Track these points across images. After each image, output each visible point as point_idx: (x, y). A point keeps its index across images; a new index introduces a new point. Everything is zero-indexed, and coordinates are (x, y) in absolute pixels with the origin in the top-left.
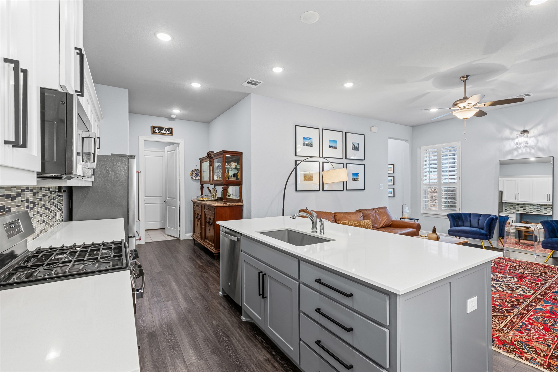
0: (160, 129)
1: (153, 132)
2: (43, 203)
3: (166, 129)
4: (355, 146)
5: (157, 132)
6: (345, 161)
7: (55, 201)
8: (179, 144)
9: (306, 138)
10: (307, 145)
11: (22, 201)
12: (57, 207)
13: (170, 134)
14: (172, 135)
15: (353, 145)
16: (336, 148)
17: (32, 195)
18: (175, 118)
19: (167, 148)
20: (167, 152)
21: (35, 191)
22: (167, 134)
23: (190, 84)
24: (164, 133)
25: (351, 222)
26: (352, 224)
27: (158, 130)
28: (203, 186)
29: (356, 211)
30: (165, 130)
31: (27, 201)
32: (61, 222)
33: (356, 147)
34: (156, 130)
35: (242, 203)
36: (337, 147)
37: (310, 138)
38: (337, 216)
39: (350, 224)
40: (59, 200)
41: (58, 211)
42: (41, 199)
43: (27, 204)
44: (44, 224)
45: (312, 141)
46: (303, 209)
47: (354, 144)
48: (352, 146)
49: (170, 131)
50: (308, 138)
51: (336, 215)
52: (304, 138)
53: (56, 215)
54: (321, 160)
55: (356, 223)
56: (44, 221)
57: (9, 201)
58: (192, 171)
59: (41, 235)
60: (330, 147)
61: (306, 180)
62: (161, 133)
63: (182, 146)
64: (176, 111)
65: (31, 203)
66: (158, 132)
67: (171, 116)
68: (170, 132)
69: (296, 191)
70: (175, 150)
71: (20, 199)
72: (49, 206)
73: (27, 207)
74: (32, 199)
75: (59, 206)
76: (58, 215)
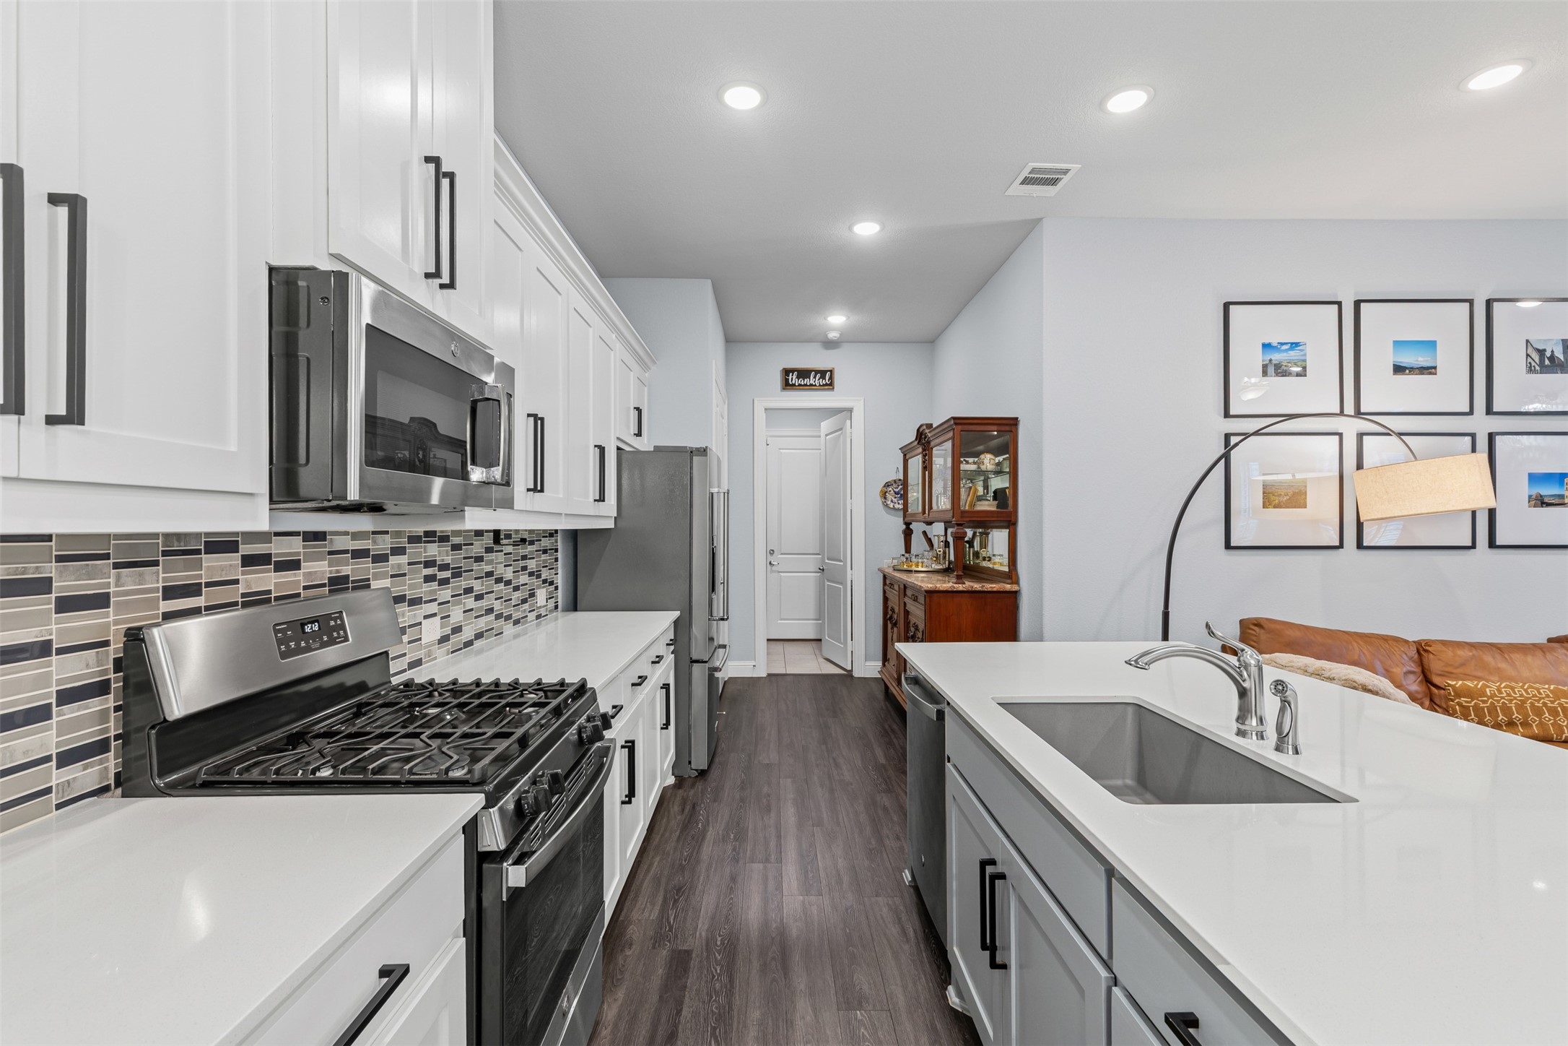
0: (804, 374)
1: (787, 385)
2: (488, 568)
3: (817, 372)
4: (1548, 354)
5: (794, 385)
6: (1482, 424)
7: (532, 565)
8: (850, 410)
9: (1275, 344)
10: (1281, 371)
11: (410, 564)
12: (539, 576)
13: (826, 385)
14: (833, 388)
15: (1530, 351)
16: (1430, 373)
17: (447, 551)
18: (838, 339)
19: (826, 426)
20: (826, 435)
21: (456, 540)
22: (820, 385)
23: (850, 228)
24: (811, 385)
25: (1513, 688)
26: (1521, 695)
27: (798, 377)
28: (911, 527)
29: (1550, 640)
30: (815, 377)
31: (428, 564)
32: (551, 611)
33: (1552, 358)
34: (793, 378)
35: (1017, 582)
36: (1435, 368)
37: (1292, 344)
38: (1431, 656)
39: (1509, 695)
40: (545, 561)
41: (539, 587)
42: (479, 559)
43: (429, 571)
44: (492, 617)
45: (1305, 355)
46: (1256, 619)
47: (1541, 348)
48: (1528, 355)
49: (826, 379)
50: (1282, 344)
51: (1426, 651)
52: (1267, 347)
53: (532, 595)
54: (1351, 427)
55: (1548, 696)
56: (490, 611)
57: (366, 564)
58: (885, 486)
59: (478, 644)
60: (1399, 369)
61: (1275, 507)
62: (806, 385)
63: (858, 415)
64: (837, 320)
65: (444, 567)
66: (797, 384)
67: (827, 335)
68: (827, 381)
69: (1228, 546)
70: (841, 429)
71: (403, 560)
72: (508, 574)
73: (428, 579)
74: (448, 560)
75: (544, 574)
76: (541, 597)
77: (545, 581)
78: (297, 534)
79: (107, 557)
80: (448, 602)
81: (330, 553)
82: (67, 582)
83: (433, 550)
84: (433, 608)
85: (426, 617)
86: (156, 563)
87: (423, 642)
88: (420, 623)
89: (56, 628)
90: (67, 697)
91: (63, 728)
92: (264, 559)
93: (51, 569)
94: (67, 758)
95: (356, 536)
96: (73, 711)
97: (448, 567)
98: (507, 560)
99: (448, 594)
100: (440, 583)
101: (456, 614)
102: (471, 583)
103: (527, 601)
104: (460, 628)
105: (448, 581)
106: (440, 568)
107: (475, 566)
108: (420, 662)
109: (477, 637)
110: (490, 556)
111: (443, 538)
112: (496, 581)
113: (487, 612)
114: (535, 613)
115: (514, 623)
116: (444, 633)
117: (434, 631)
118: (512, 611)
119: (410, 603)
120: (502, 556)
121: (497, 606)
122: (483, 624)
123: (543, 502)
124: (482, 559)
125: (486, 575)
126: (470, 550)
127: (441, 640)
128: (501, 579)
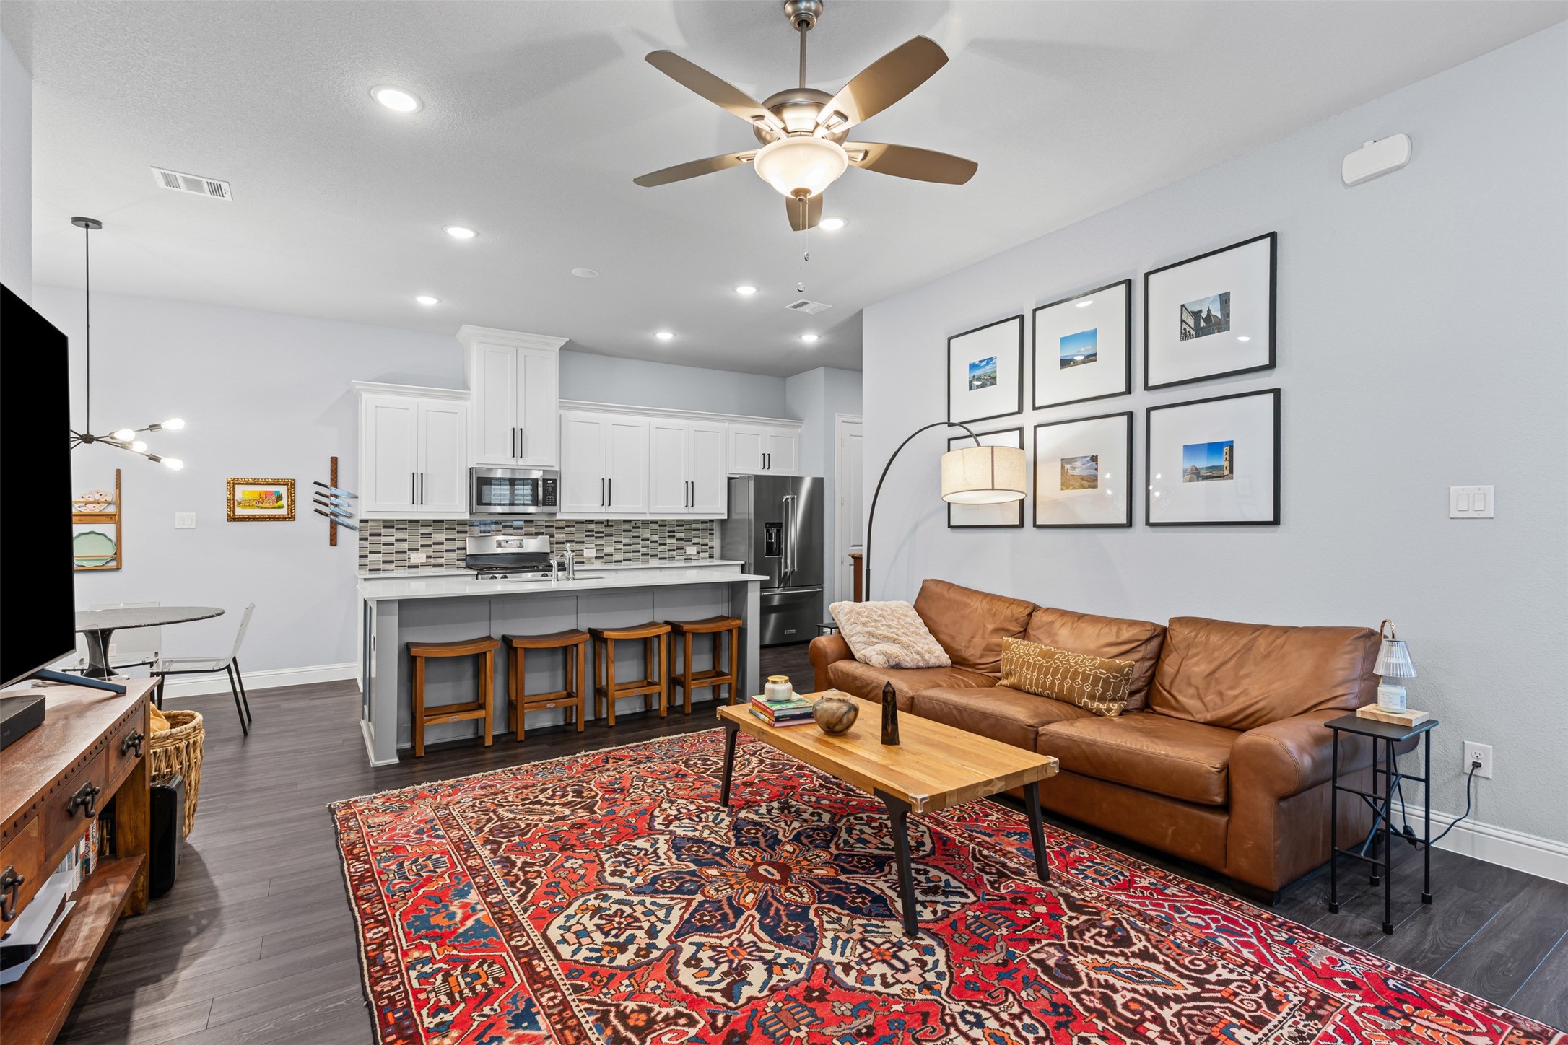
4: (1204, 314)
6: (1139, 401)
7: (681, 535)
9: (977, 363)
10: (981, 384)
12: (688, 541)
15: (1185, 314)
16: (1092, 361)
23: (802, 338)
32: (704, 558)
33: (1209, 318)
36: (1096, 355)
37: (988, 360)
40: (697, 534)
41: (689, 546)
44: (639, 554)
45: (995, 367)
47: (1196, 310)
48: (1182, 321)
50: (981, 361)
52: (972, 366)
53: (681, 549)
54: (1030, 420)
56: (637, 551)
60: (1065, 363)
69: (949, 525)
71: (573, 529)
72: (656, 538)
73: (587, 536)
74: (603, 530)
75: (695, 540)
76: (691, 550)
77: (694, 544)
79: (468, 524)
80: (603, 545)
81: (535, 526)
82: (459, 528)
83: (592, 526)
84: (593, 546)
85: (586, 548)
87: (584, 556)
88: (583, 550)
89: (456, 536)
90: (458, 549)
91: (458, 554)
92: (510, 527)
93: (457, 526)
94: (458, 560)
95: (546, 521)
96: (460, 551)
97: (602, 532)
98: (653, 532)
99: (602, 542)
100: (596, 538)
101: (609, 550)
102: (620, 539)
103: (674, 550)
104: (612, 555)
105: (602, 537)
106: (596, 533)
107: (624, 533)
108: (583, 563)
109: (624, 560)
110: (637, 530)
111: (599, 522)
112: (642, 540)
113: (634, 551)
114: (684, 557)
115: (660, 559)
116: (599, 555)
117: (592, 553)
118: (658, 553)
119: (577, 543)
120: (648, 531)
121: (643, 550)
122: (630, 555)
123: (611, 509)
124: (630, 531)
125: (634, 537)
126: (619, 527)
127: (596, 557)
128: (648, 540)
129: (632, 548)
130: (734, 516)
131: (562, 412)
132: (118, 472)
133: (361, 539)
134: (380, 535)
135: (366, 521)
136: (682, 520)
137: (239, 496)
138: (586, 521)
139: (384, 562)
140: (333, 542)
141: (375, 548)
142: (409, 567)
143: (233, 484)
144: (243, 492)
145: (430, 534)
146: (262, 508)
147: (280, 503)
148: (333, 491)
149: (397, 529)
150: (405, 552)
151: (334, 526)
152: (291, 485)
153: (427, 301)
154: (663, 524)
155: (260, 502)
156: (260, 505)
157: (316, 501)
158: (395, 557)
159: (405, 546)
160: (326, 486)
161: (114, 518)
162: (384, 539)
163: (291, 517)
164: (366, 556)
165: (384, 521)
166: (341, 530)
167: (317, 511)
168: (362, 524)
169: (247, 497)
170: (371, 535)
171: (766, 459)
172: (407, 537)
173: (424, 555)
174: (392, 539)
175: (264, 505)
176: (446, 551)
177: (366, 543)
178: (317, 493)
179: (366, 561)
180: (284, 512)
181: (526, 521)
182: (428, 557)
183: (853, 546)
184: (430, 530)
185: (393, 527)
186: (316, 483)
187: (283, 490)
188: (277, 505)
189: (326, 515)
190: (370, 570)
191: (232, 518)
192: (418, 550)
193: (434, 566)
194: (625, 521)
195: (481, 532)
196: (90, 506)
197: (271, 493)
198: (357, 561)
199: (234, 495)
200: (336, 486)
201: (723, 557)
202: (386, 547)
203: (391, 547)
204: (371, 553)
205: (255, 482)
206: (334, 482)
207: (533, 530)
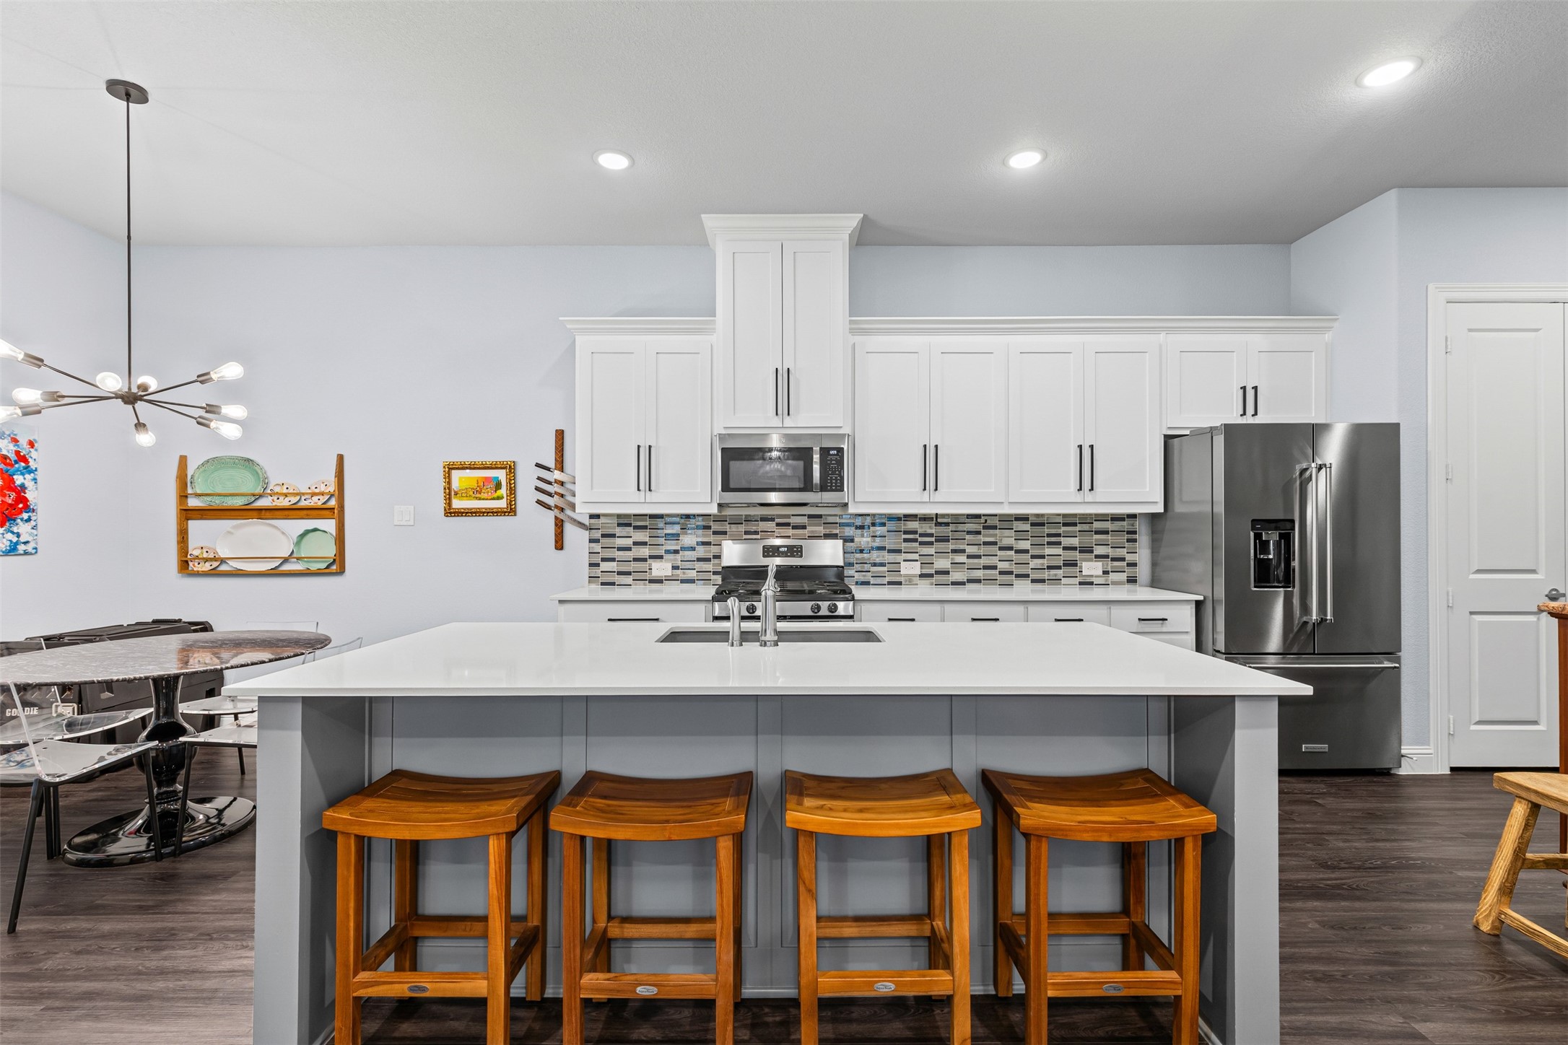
2: (989, 539)
7: (1071, 541)
12: (1092, 552)
31: (909, 533)
32: (1115, 583)
40: (1104, 540)
41: (1088, 560)
42: (974, 533)
43: (909, 537)
44: (994, 572)
53: (1072, 565)
56: (991, 567)
65: (927, 535)
73: (905, 540)
74: (933, 531)
75: (1099, 550)
76: (1092, 568)
77: (1097, 557)
78: (805, 515)
79: (726, 521)
80: (933, 555)
81: (824, 523)
82: (715, 527)
83: (914, 525)
84: (916, 556)
85: (904, 561)
86: (742, 524)
87: (901, 573)
88: (900, 563)
89: (710, 538)
90: (713, 557)
91: (714, 565)
92: (788, 524)
93: (712, 524)
94: (715, 573)
95: (839, 516)
96: (715, 561)
97: (931, 535)
98: (1020, 535)
99: (931, 550)
100: (921, 543)
101: (942, 563)
102: (962, 547)
103: (1059, 568)
104: (947, 573)
105: (931, 543)
106: (921, 535)
107: (968, 537)
108: (900, 583)
109: (970, 581)
110: (991, 532)
111: (925, 519)
112: (1001, 549)
113: (985, 568)
114: (1077, 581)
115: (1033, 581)
116: (925, 571)
117: (915, 569)
118: (1030, 572)
119: (889, 551)
120: (1012, 533)
121: (1003, 566)
122: (979, 574)
123: (938, 497)
124: (979, 533)
125: (985, 543)
126: (961, 527)
127: (922, 576)
128: (1010, 548)
129: (984, 561)
130: (1179, 508)
131: (858, 339)
132: (341, 458)
133: (591, 541)
134: (613, 536)
135: (597, 516)
136: (1075, 515)
137: (455, 485)
138: (906, 516)
139: (620, 573)
140: (559, 545)
141: (608, 554)
142: (651, 581)
143: (450, 468)
144: (460, 479)
145: (678, 535)
146: (480, 499)
147: (499, 493)
148: (557, 475)
149: (636, 528)
150: (645, 560)
151: (559, 524)
152: (511, 468)
153: (613, 162)
154: (1038, 522)
155: (477, 492)
156: (478, 495)
157: (537, 489)
158: (633, 566)
159: (645, 552)
160: (548, 469)
161: (337, 513)
162: (620, 542)
163: (511, 511)
164: (598, 565)
165: (619, 516)
166: (569, 529)
167: (539, 502)
168: (593, 521)
169: (464, 485)
170: (603, 536)
171: (1251, 396)
172: (647, 539)
173: (669, 566)
174: (629, 542)
175: (483, 496)
176: (699, 560)
177: (597, 547)
178: (539, 478)
179: (597, 572)
180: (502, 504)
181: (810, 516)
182: (675, 568)
183: (1479, 571)
184: (676, 529)
185: (629, 525)
186: (538, 465)
187: (501, 475)
188: (495, 495)
189: (549, 507)
190: (603, 584)
191: (450, 512)
192: (661, 557)
193: (683, 581)
194: (969, 516)
195: (746, 533)
196: (315, 498)
197: (488, 480)
198: (586, 571)
199: (449, 483)
200: (562, 470)
201: (1155, 583)
202: (621, 553)
203: (628, 553)
204: (603, 560)
205: (472, 467)
206: (560, 465)
207: (821, 530)
